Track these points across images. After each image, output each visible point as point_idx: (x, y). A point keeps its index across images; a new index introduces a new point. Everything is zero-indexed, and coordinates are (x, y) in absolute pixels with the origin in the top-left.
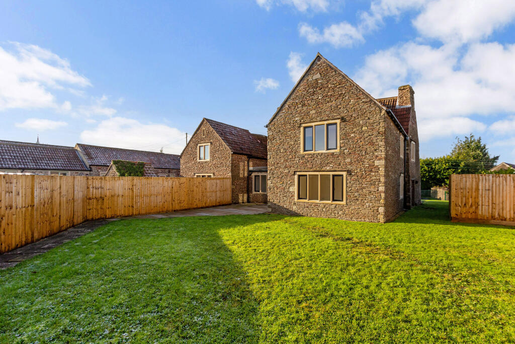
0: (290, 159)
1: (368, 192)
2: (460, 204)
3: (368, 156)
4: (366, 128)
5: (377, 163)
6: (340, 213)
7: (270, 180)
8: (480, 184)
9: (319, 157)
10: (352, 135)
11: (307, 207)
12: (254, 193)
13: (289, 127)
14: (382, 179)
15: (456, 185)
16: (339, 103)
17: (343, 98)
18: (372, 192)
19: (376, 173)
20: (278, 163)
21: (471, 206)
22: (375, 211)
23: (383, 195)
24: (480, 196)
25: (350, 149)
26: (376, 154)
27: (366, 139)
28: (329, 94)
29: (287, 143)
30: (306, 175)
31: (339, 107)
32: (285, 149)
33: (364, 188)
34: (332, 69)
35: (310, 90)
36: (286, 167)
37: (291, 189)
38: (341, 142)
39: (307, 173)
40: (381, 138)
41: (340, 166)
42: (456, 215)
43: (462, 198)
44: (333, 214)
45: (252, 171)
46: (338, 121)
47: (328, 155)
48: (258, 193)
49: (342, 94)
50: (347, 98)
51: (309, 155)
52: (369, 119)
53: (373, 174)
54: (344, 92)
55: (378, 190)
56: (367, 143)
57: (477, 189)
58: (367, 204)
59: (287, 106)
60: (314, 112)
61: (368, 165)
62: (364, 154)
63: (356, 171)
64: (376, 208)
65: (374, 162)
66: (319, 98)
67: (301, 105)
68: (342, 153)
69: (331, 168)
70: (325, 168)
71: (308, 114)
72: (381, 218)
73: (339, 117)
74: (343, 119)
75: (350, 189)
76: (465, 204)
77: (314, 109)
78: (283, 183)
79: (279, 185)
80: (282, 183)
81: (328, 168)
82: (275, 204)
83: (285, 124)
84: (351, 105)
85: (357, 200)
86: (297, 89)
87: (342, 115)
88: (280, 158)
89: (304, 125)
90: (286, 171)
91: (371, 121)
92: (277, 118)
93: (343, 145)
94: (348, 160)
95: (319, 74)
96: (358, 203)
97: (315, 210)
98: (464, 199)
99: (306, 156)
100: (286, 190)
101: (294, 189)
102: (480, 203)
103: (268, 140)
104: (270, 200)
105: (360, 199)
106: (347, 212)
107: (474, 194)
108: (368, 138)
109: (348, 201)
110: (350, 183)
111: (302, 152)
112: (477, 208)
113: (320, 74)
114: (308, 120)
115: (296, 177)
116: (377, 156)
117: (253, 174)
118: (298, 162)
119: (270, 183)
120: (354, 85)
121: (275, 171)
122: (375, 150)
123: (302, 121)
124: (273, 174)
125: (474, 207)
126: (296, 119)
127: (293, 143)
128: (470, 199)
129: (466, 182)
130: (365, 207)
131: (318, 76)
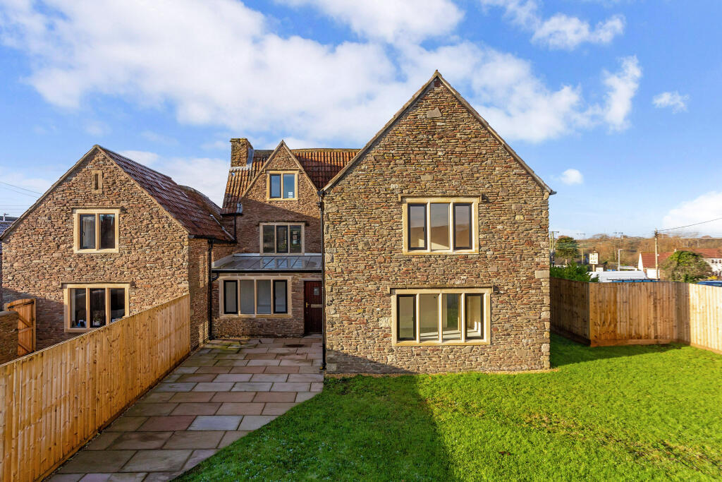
0: (380, 263)
1: (525, 321)
2: (599, 322)
3: (524, 263)
4: (522, 217)
5: (538, 274)
6: (481, 359)
7: (333, 306)
8: (618, 295)
9: (440, 262)
10: (499, 227)
11: (417, 355)
12: (223, 316)
13: (377, 200)
14: (547, 300)
15: (595, 297)
16: (475, 169)
17: (483, 162)
18: (532, 321)
19: (538, 291)
20: (351, 272)
21: (610, 324)
22: (537, 351)
23: (547, 325)
24: (618, 310)
25: (495, 250)
26: (537, 260)
27: (521, 236)
28: (457, 149)
29: (371, 233)
30: (414, 296)
31: (475, 175)
32: (367, 244)
33: (519, 315)
34: (463, 106)
35: (420, 136)
36: (369, 280)
37: (383, 323)
38: (481, 237)
39: (418, 292)
40: (544, 235)
41: (479, 279)
42: (596, 337)
43: (601, 315)
44: (467, 362)
45: (218, 272)
46: (475, 202)
47: (457, 260)
48: (235, 316)
49: (481, 154)
50: (489, 162)
51: (419, 257)
52: (525, 203)
53: (533, 292)
54: (484, 152)
55: (540, 318)
56: (522, 242)
57: (615, 302)
58: (524, 341)
59: (370, 157)
60: (428, 177)
61: (525, 278)
62: (518, 258)
63: (506, 288)
64: (537, 346)
65: (533, 273)
66: (440, 153)
67: (402, 162)
68: (482, 256)
69: (463, 282)
70: (452, 282)
71: (417, 180)
72: (546, 360)
73: (476, 193)
74: (485, 199)
75: (497, 317)
76: (604, 322)
77: (430, 173)
78: (364, 311)
79: (353, 315)
80: (361, 311)
81: (458, 282)
82: (346, 355)
83: (367, 192)
84: (496, 175)
85: (509, 335)
86: (394, 129)
87: (482, 190)
88: (357, 260)
89: (409, 200)
90: (371, 287)
91: (529, 207)
92: (348, 178)
93: (485, 242)
94: (492, 269)
95: (437, 109)
96: (509, 340)
97: (434, 359)
98: (603, 314)
99: (414, 260)
100: (371, 325)
101: (390, 322)
102: (618, 320)
103: (326, 224)
104: (332, 346)
105: (513, 333)
106: (491, 356)
107: (612, 308)
108: (524, 234)
109: (494, 338)
110: (497, 307)
111: (405, 250)
112: (615, 326)
113: (440, 110)
114: (417, 191)
115: (394, 298)
116: (538, 264)
117: (222, 278)
118: (396, 269)
119: (333, 312)
120: (500, 143)
121: (345, 288)
122: (536, 254)
123: (406, 191)
124: (339, 293)
125: (613, 325)
126: (393, 186)
127: (385, 233)
128: (609, 315)
129: (605, 292)
130: (521, 345)
131: (436, 113)
